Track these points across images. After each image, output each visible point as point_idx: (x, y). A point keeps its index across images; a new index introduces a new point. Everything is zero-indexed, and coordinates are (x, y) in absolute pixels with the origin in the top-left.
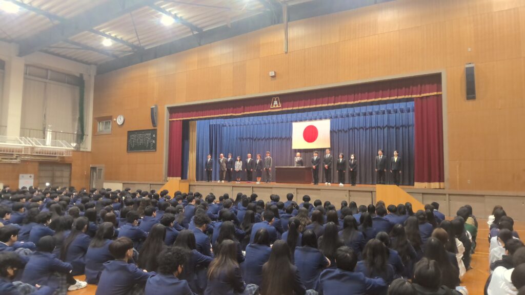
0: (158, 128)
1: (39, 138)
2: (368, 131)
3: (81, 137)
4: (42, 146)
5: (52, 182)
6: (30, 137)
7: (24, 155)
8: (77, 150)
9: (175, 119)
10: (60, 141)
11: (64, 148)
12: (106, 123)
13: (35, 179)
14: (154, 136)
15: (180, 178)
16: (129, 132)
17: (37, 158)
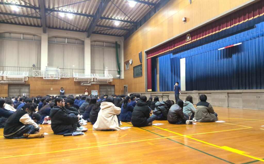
0: (142, 64)
3: (119, 72)
7: (93, 82)
9: (149, 58)
10: (108, 75)
13: (98, 92)
14: (141, 68)
15: (151, 90)
16: (134, 67)
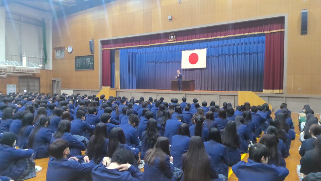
0: (95, 55)
1: (18, 61)
2: (231, 56)
3: (45, 60)
4: (20, 66)
5: (28, 90)
6: (12, 60)
7: (9, 72)
8: (43, 69)
9: (105, 49)
10: (32, 63)
11: (34, 67)
12: (61, 51)
13: (17, 87)
14: (92, 60)
15: (110, 87)
16: (76, 57)
17: (18, 74)
